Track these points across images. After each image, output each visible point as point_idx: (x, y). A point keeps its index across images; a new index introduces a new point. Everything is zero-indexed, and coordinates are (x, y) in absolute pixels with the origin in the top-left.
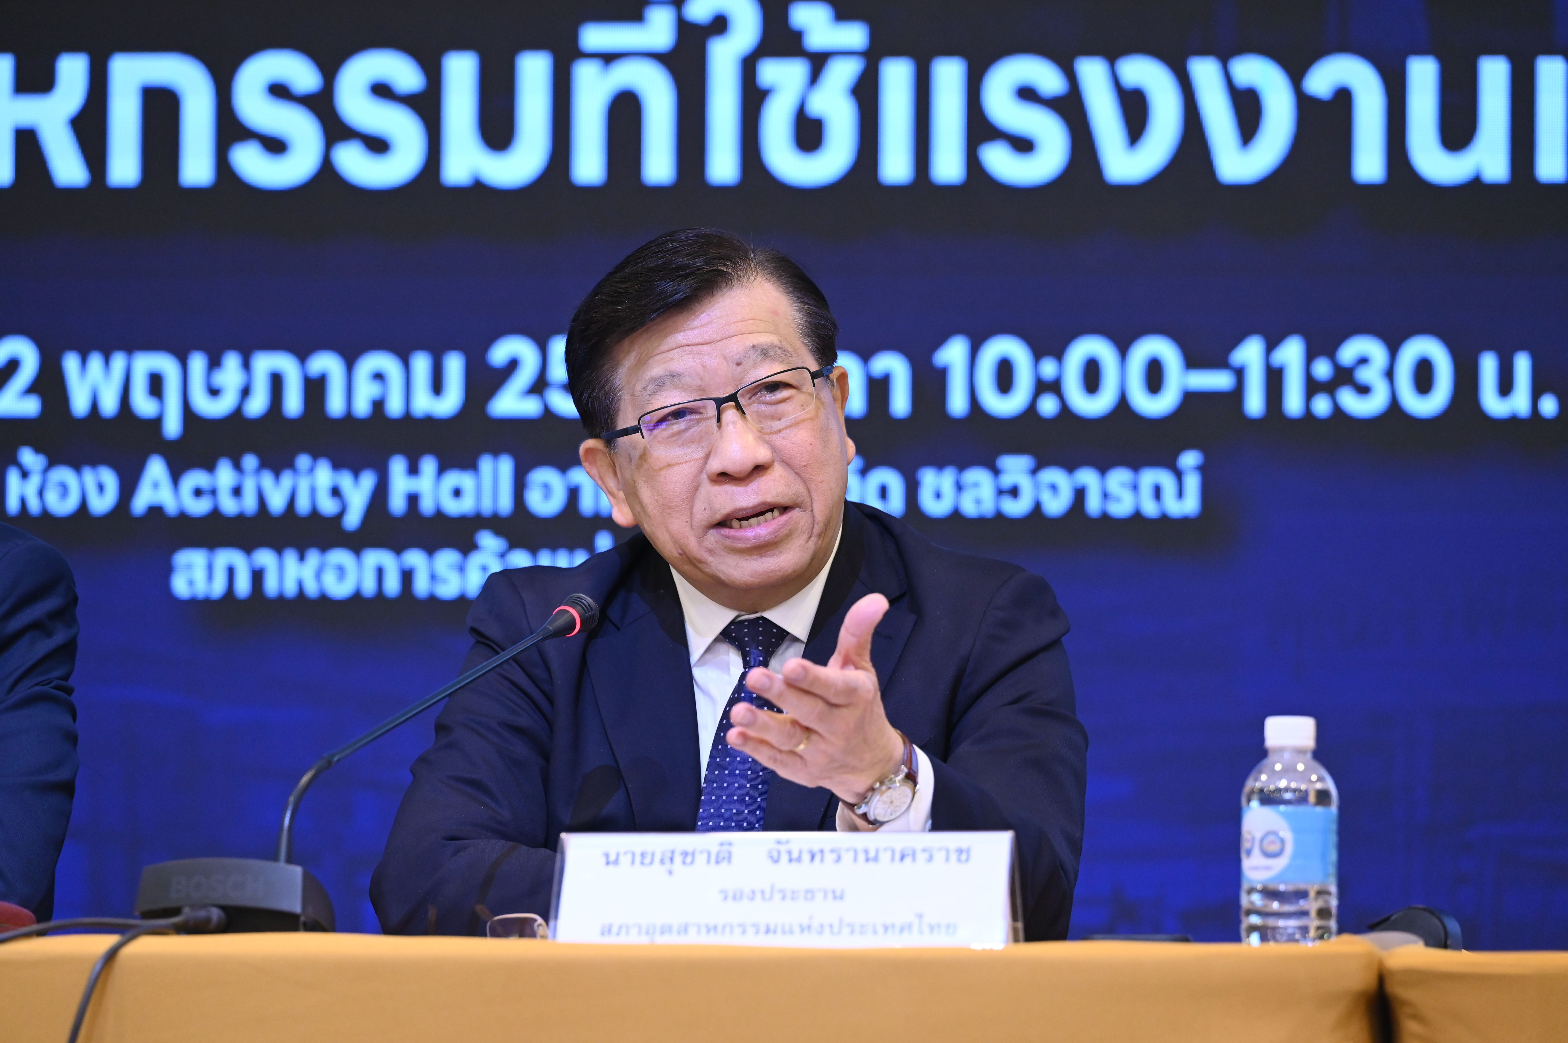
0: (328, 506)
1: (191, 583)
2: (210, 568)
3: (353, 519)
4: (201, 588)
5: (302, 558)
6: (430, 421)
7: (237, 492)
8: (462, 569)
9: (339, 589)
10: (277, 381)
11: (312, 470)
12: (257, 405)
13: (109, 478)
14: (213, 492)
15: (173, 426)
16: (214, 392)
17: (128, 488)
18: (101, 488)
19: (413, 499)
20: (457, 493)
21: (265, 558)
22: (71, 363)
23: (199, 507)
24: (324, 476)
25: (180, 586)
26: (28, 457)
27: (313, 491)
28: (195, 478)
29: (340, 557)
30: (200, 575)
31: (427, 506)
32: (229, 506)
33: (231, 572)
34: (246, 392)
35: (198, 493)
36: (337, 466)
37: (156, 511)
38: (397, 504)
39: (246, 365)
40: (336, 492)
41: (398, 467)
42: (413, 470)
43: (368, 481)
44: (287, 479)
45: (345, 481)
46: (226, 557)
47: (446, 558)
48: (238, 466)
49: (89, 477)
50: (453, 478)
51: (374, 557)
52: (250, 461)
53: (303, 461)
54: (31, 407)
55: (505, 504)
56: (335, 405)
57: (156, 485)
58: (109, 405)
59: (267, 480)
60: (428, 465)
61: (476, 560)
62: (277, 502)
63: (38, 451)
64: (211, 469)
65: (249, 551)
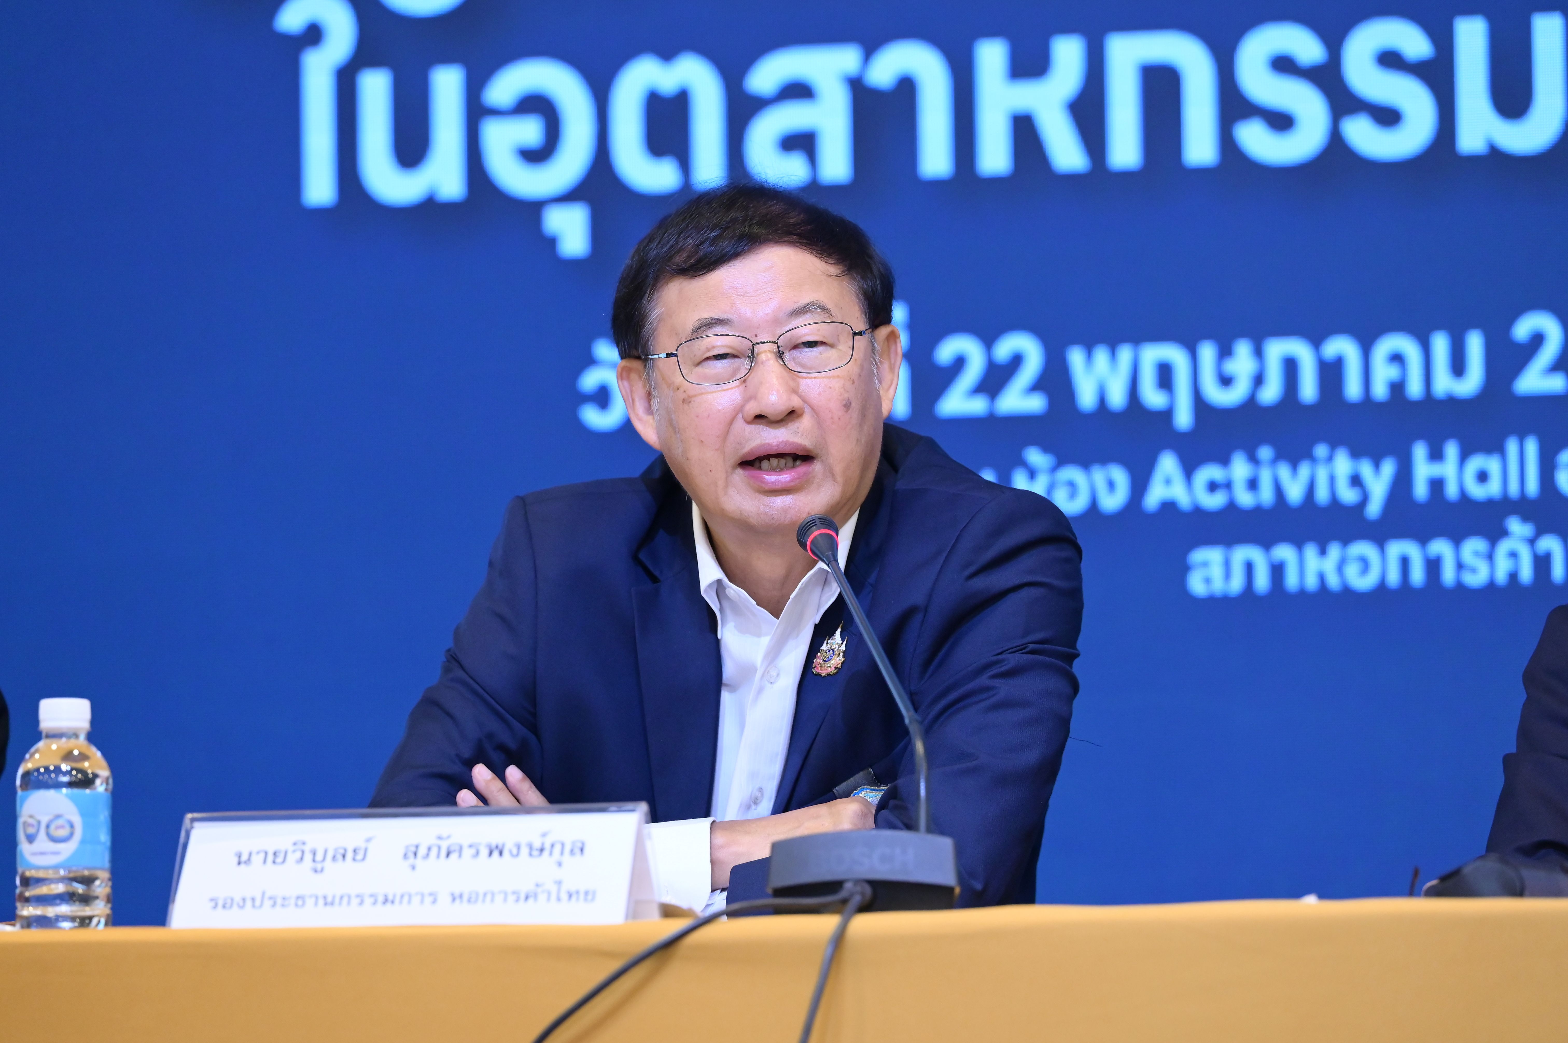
0: (1348, 495)
1: (1208, 581)
2: (1227, 565)
3: (1374, 509)
4: (1218, 586)
5: (1323, 552)
6: (1452, 402)
7: (1253, 484)
8: (1490, 557)
9: (1363, 583)
10: (1291, 366)
11: (1330, 459)
12: (1271, 393)
13: (1120, 476)
14: (1228, 485)
15: (1184, 418)
16: (1226, 381)
17: (1139, 485)
18: (1111, 485)
19: (1437, 485)
20: (1483, 477)
21: (1285, 552)
22: (1076, 357)
23: (1214, 501)
24: (1343, 464)
25: (1197, 585)
26: (1035, 457)
27: (1332, 480)
28: (1209, 472)
29: (1363, 548)
30: (1216, 572)
31: (1452, 491)
32: (1245, 499)
33: (1249, 567)
34: (1259, 380)
35: (1213, 487)
36: (1355, 454)
37: (1169, 506)
38: (1421, 490)
39: (1259, 353)
40: (1356, 481)
41: (1420, 452)
42: (1436, 455)
43: (1388, 468)
44: (1304, 470)
45: (1366, 469)
46: (1242, 553)
47: (1473, 546)
48: (1253, 459)
49: (1099, 475)
50: (1476, 463)
51: (1396, 549)
52: (1265, 453)
53: (1321, 450)
54: (1036, 404)
55: (1533, 486)
56: (1353, 389)
57: (1168, 482)
58: (1117, 398)
59: (1284, 471)
60: (1452, 450)
61: (1504, 547)
62: (1295, 492)
63: (1046, 449)
64: (1225, 461)
65: (1267, 545)
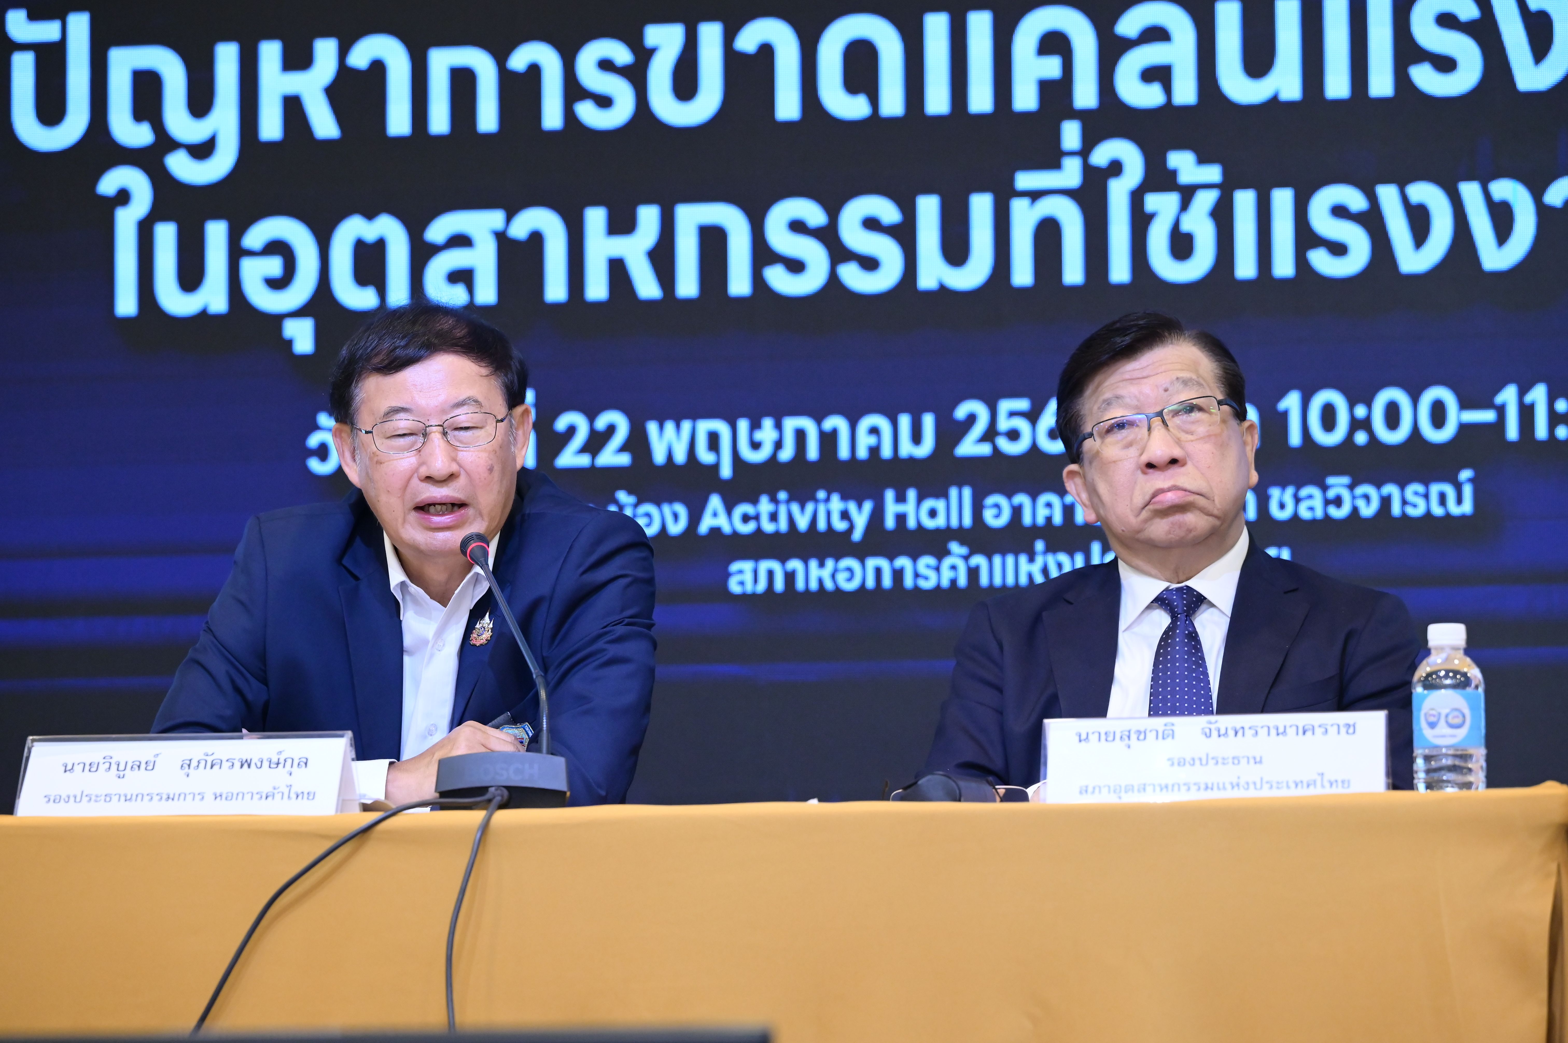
0: (840, 525)
1: (742, 583)
2: (755, 572)
3: (857, 535)
4: (749, 588)
5: (822, 565)
6: (912, 460)
7: (774, 517)
8: (937, 569)
9: (849, 586)
10: (800, 436)
11: (827, 500)
12: (786, 454)
13: (681, 509)
14: (757, 518)
15: (726, 472)
16: (756, 446)
17: (695, 518)
18: (676, 516)
19: (901, 518)
20: (933, 513)
21: (795, 564)
22: (652, 427)
23: (748, 528)
24: (836, 504)
25: (734, 587)
26: (622, 496)
27: (829, 514)
28: (743, 509)
29: (850, 562)
30: (748, 577)
31: (911, 523)
32: (768, 527)
33: (771, 574)
34: (778, 445)
35: (746, 518)
36: (844, 498)
37: (715, 531)
38: (890, 523)
39: (779, 426)
40: (845, 515)
41: (890, 495)
42: (901, 498)
43: (868, 506)
44: (810, 507)
45: (852, 507)
46: (765, 565)
47: (926, 562)
48: (774, 500)
49: (667, 509)
50: (928, 504)
51: (872, 563)
52: (782, 496)
53: (821, 494)
54: (624, 459)
55: (967, 521)
56: (844, 452)
57: (715, 515)
58: (680, 457)
59: (795, 508)
60: (912, 494)
61: (947, 562)
62: (803, 523)
63: (630, 492)
64: (755, 501)
65: (783, 560)
